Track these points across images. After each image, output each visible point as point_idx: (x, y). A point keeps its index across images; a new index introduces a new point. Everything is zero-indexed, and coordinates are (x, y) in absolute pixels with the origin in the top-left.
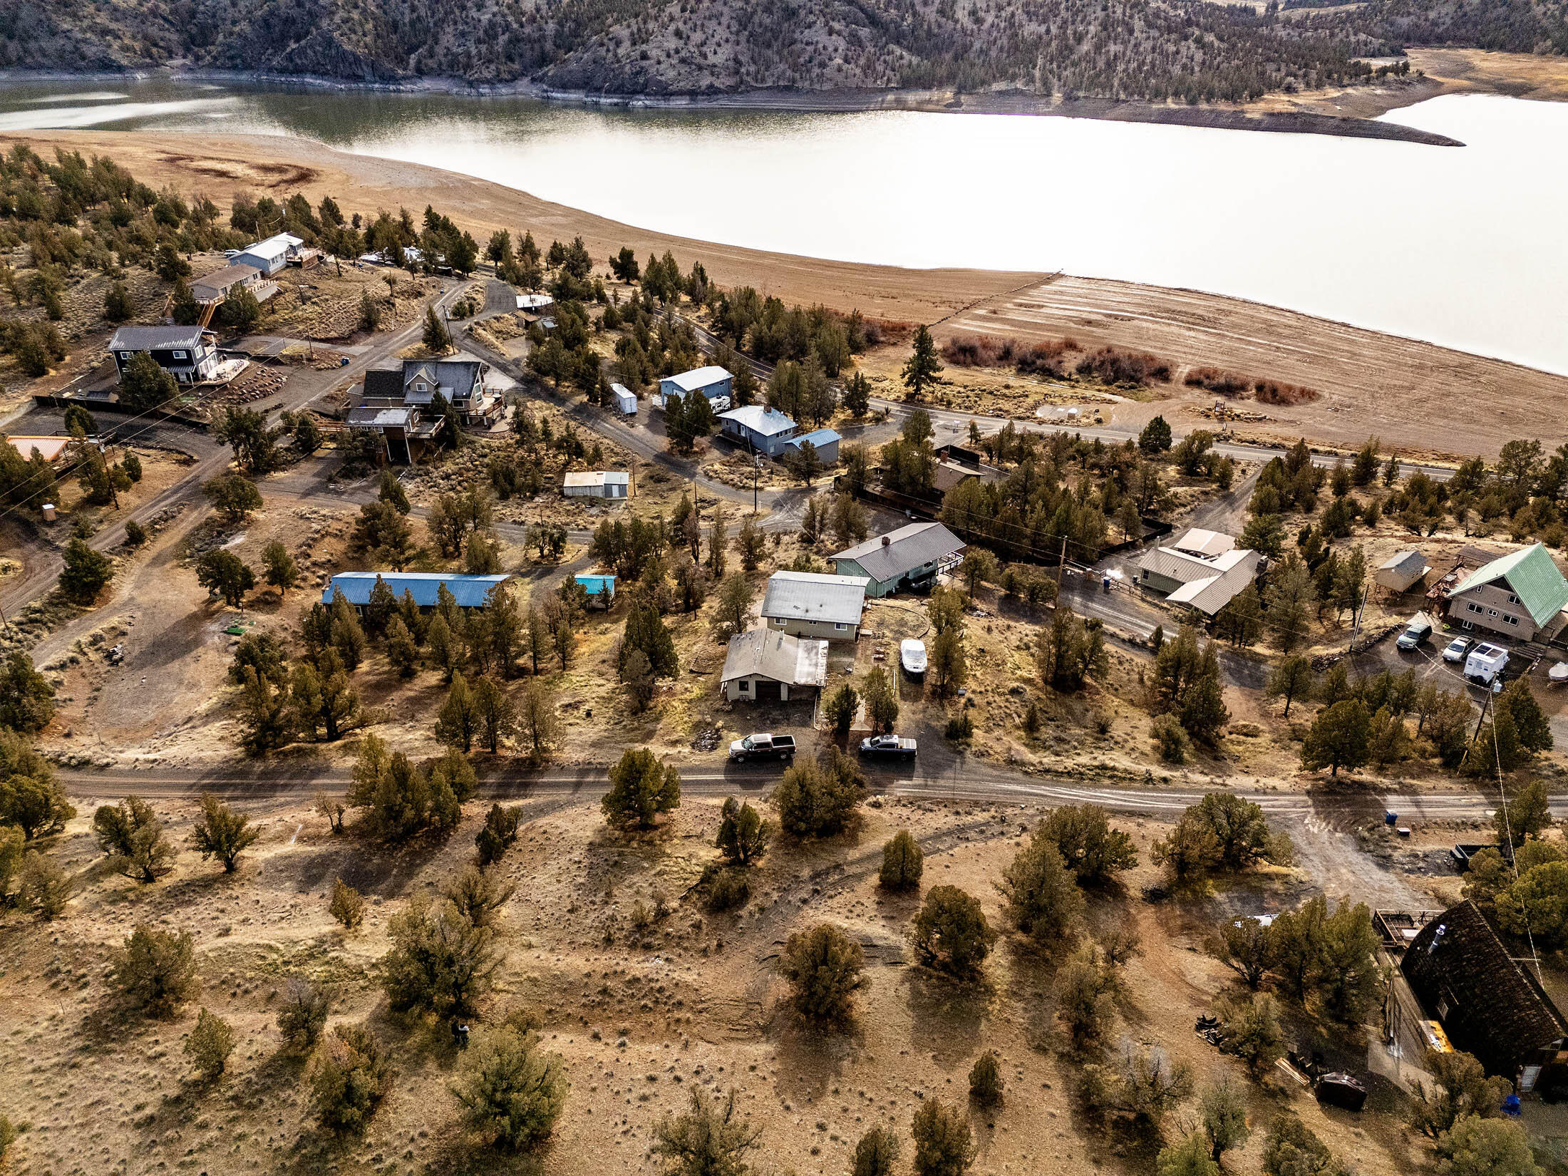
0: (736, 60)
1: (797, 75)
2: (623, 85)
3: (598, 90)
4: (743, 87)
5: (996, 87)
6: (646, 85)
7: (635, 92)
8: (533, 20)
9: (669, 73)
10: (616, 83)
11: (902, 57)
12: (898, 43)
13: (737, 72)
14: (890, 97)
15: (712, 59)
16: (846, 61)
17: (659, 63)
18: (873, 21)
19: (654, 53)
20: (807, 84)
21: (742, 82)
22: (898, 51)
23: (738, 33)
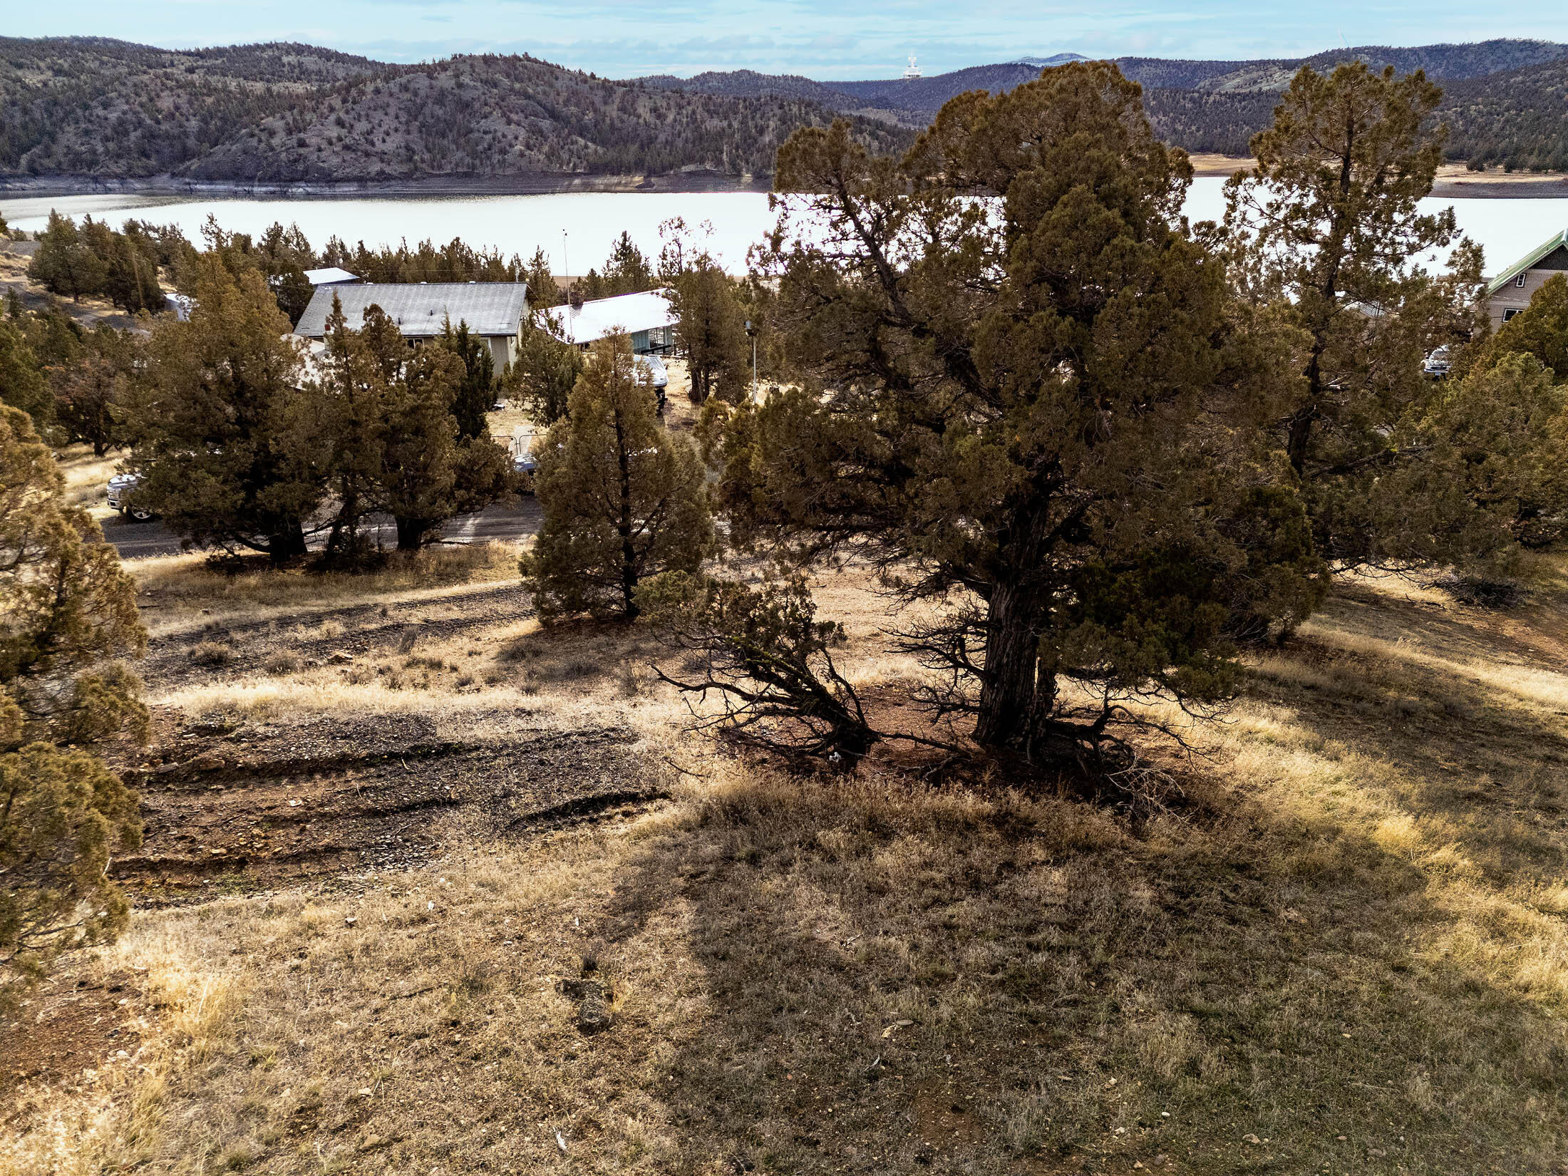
0: (408, 148)
1: (477, 162)
2: (279, 173)
3: (250, 179)
4: (418, 174)
5: (684, 169)
6: (306, 172)
7: (293, 180)
8: (171, 116)
9: (332, 160)
10: (270, 172)
11: (586, 147)
12: (581, 135)
13: (410, 159)
14: (577, 181)
15: (380, 146)
16: (528, 147)
17: (320, 150)
18: (553, 115)
19: (313, 141)
20: (488, 170)
21: (416, 169)
22: (581, 141)
23: (407, 123)
